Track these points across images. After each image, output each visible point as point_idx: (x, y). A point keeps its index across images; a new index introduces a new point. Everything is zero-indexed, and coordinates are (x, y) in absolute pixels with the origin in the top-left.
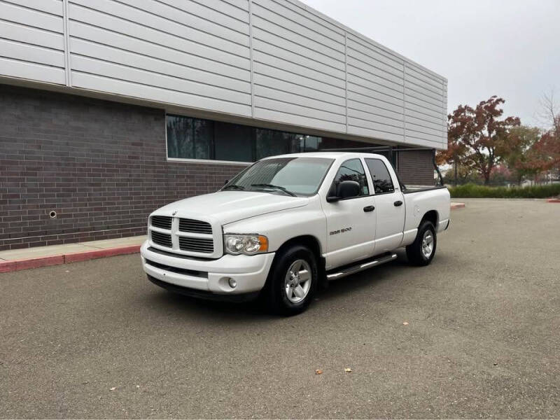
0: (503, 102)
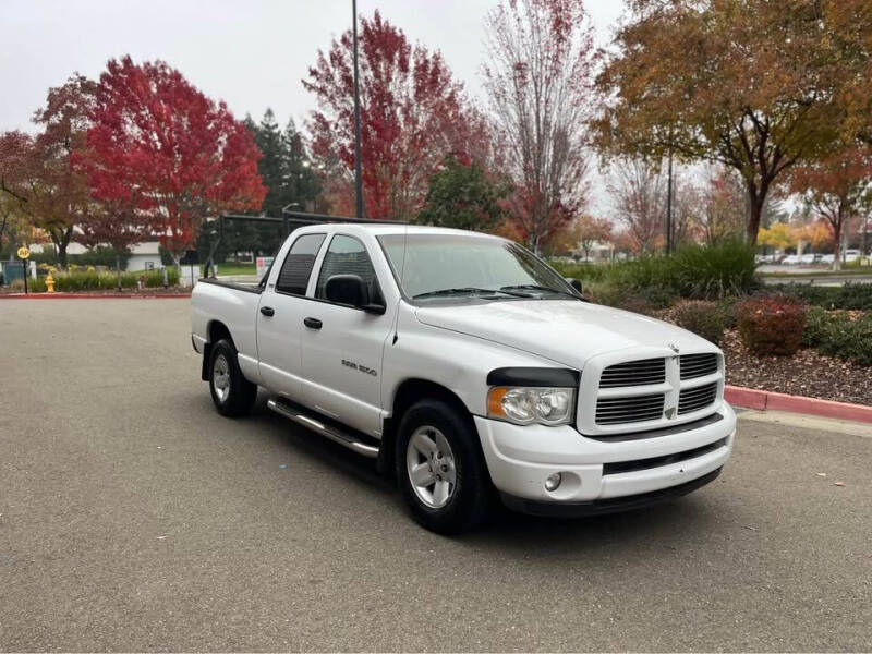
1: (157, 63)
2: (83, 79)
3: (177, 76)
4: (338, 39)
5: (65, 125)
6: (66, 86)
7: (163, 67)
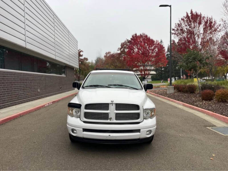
0: (83, 52)
1: (143, 33)
2: (128, 40)
3: (146, 36)
4: (180, 20)
5: (124, 50)
6: (124, 42)
7: (144, 35)
